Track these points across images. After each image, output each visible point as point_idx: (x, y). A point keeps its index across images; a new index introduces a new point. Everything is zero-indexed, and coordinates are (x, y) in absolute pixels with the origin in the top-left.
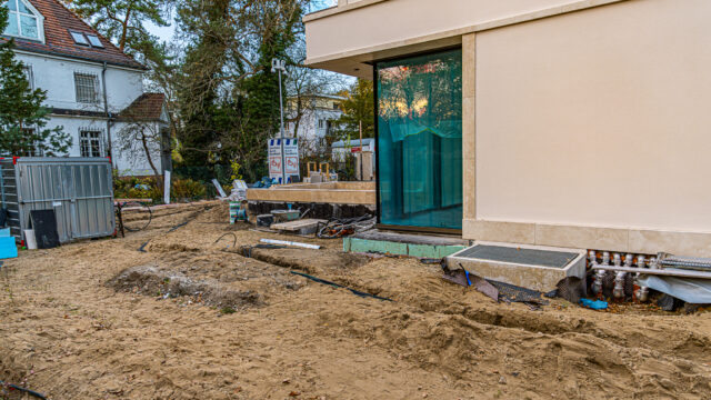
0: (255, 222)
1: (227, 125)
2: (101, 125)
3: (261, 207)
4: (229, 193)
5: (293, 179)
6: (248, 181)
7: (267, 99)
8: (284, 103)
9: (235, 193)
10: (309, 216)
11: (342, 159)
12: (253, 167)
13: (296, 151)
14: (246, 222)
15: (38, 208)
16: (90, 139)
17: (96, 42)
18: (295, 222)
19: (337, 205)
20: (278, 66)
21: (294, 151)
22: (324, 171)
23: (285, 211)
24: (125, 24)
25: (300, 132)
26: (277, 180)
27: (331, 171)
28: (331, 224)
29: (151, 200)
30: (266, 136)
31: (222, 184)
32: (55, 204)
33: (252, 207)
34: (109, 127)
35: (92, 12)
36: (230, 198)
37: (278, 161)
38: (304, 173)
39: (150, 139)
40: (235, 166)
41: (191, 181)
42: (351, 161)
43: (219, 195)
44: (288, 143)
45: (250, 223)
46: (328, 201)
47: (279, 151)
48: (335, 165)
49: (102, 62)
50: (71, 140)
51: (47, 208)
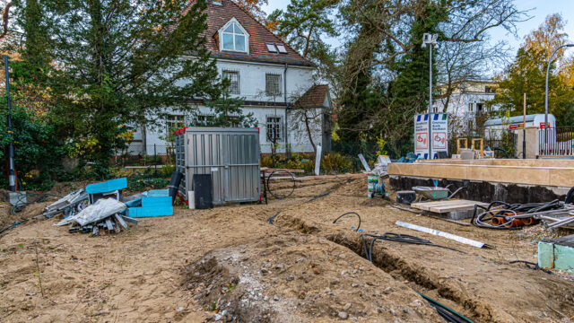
0: (394, 198)
1: (377, 105)
2: (281, 112)
3: (402, 183)
4: (372, 167)
5: (440, 155)
6: (393, 157)
7: (416, 76)
8: (434, 83)
9: (378, 166)
10: (461, 196)
11: (499, 136)
12: (399, 144)
13: (445, 126)
14: (384, 197)
15: (200, 172)
16: (273, 123)
17: (282, 49)
18: (442, 202)
19: (500, 184)
20: (429, 41)
21: (442, 126)
22: (477, 148)
23: (430, 189)
24: (308, 39)
25: (450, 110)
26: (422, 156)
27: (485, 148)
28: (495, 210)
29: (303, 171)
30: (413, 113)
31: (367, 160)
32: (213, 170)
33: (393, 182)
34: (286, 113)
35: (287, 34)
36: (373, 172)
37: (424, 136)
38: (452, 149)
39: (312, 121)
40: (381, 143)
41: (339, 155)
42: (510, 138)
43: (364, 169)
44: (436, 117)
45: (388, 199)
46: (487, 179)
47: (427, 126)
48: (489, 143)
49: (284, 64)
50: (257, 123)
51: (207, 173)
